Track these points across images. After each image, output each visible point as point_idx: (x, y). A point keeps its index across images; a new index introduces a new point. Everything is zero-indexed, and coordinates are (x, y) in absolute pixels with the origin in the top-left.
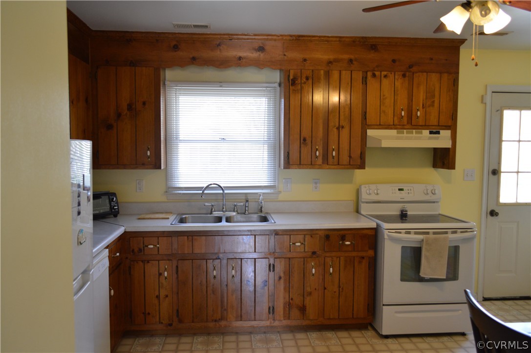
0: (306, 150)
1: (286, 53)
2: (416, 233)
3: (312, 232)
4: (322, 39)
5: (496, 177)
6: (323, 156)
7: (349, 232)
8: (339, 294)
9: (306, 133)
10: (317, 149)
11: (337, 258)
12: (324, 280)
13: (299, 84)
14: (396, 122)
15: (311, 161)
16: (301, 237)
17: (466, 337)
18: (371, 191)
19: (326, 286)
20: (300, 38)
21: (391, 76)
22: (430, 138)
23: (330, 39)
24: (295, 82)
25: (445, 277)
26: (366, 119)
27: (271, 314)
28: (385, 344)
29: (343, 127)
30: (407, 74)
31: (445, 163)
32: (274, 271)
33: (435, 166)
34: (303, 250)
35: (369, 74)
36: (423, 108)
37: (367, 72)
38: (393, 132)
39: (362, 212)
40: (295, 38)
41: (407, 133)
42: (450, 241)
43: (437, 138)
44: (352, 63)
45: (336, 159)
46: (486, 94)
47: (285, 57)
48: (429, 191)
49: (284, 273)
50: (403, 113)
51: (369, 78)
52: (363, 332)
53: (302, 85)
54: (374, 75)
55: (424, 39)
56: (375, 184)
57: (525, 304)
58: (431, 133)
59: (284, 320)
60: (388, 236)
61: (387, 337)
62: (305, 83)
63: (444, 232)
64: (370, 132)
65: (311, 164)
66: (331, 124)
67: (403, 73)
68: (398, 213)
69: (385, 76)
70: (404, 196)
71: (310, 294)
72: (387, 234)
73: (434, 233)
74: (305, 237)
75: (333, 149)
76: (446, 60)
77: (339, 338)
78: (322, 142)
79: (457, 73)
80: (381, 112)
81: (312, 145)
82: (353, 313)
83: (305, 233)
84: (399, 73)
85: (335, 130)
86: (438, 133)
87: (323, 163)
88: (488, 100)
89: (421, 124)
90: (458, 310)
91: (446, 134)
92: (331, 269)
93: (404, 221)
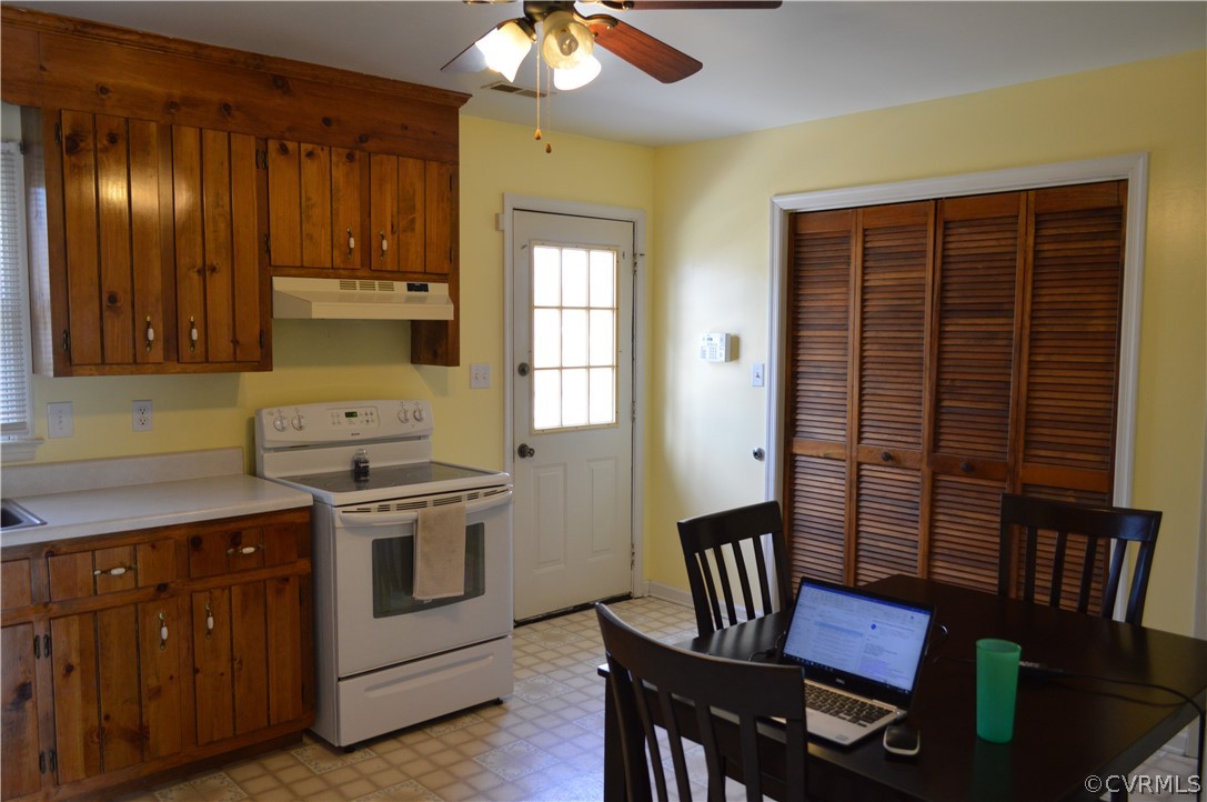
0: (117, 328)
1: (45, 64)
2: (400, 508)
3: (153, 538)
4: (150, 41)
5: (526, 377)
6: (166, 341)
7: (250, 523)
8: (233, 676)
9: (116, 280)
10: (148, 325)
11: (223, 589)
12: (192, 650)
13: (89, 151)
14: (338, 262)
15: (135, 355)
16: (123, 553)
17: (504, 705)
18: (285, 421)
19: (198, 665)
20: (88, 30)
21: (323, 154)
22: (409, 300)
23: (173, 46)
24: (78, 145)
25: (462, 593)
26: (269, 251)
27: (48, 771)
28: (351, 766)
29: (213, 269)
30: (358, 154)
31: (440, 352)
32: (49, 653)
33: (416, 359)
34: (131, 585)
35: (273, 146)
36: (393, 232)
37: (266, 140)
38: (333, 285)
39: (267, 474)
40: (71, 27)
41: (362, 287)
42: (468, 515)
43: (422, 300)
44: (229, 114)
45: (200, 349)
46: (503, 213)
47: (44, 73)
48: (409, 415)
49: (82, 653)
50: (352, 241)
51: (274, 155)
52: (293, 752)
53: (99, 155)
54: (284, 150)
55: (389, 80)
56: (293, 403)
57: (566, 622)
58: (411, 287)
59: (88, 777)
60: (342, 520)
61: (350, 749)
62: (106, 150)
63: (453, 497)
64: (281, 284)
65: (135, 362)
66: (183, 261)
67: (347, 151)
68: (348, 467)
69: (310, 155)
70: (358, 427)
71: (158, 692)
72: (340, 517)
73: (436, 503)
74: (135, 550)
75: (192, 324)
76: (434, 133)
77: (240, 784)
78: (160, 309)
79: (456, 163)
80: (304, 236)
81: (134, 313)
82: (269, 716)
83: (135, 540)
84: (340, 150)
85: (195, 276)
86: (424, 288)
87: (166, 358)
88: (507, 224)
89: (389, 269)
90: (484, 657)
91: (439, 290)
92: (211, 620)
93: (362, 484)
